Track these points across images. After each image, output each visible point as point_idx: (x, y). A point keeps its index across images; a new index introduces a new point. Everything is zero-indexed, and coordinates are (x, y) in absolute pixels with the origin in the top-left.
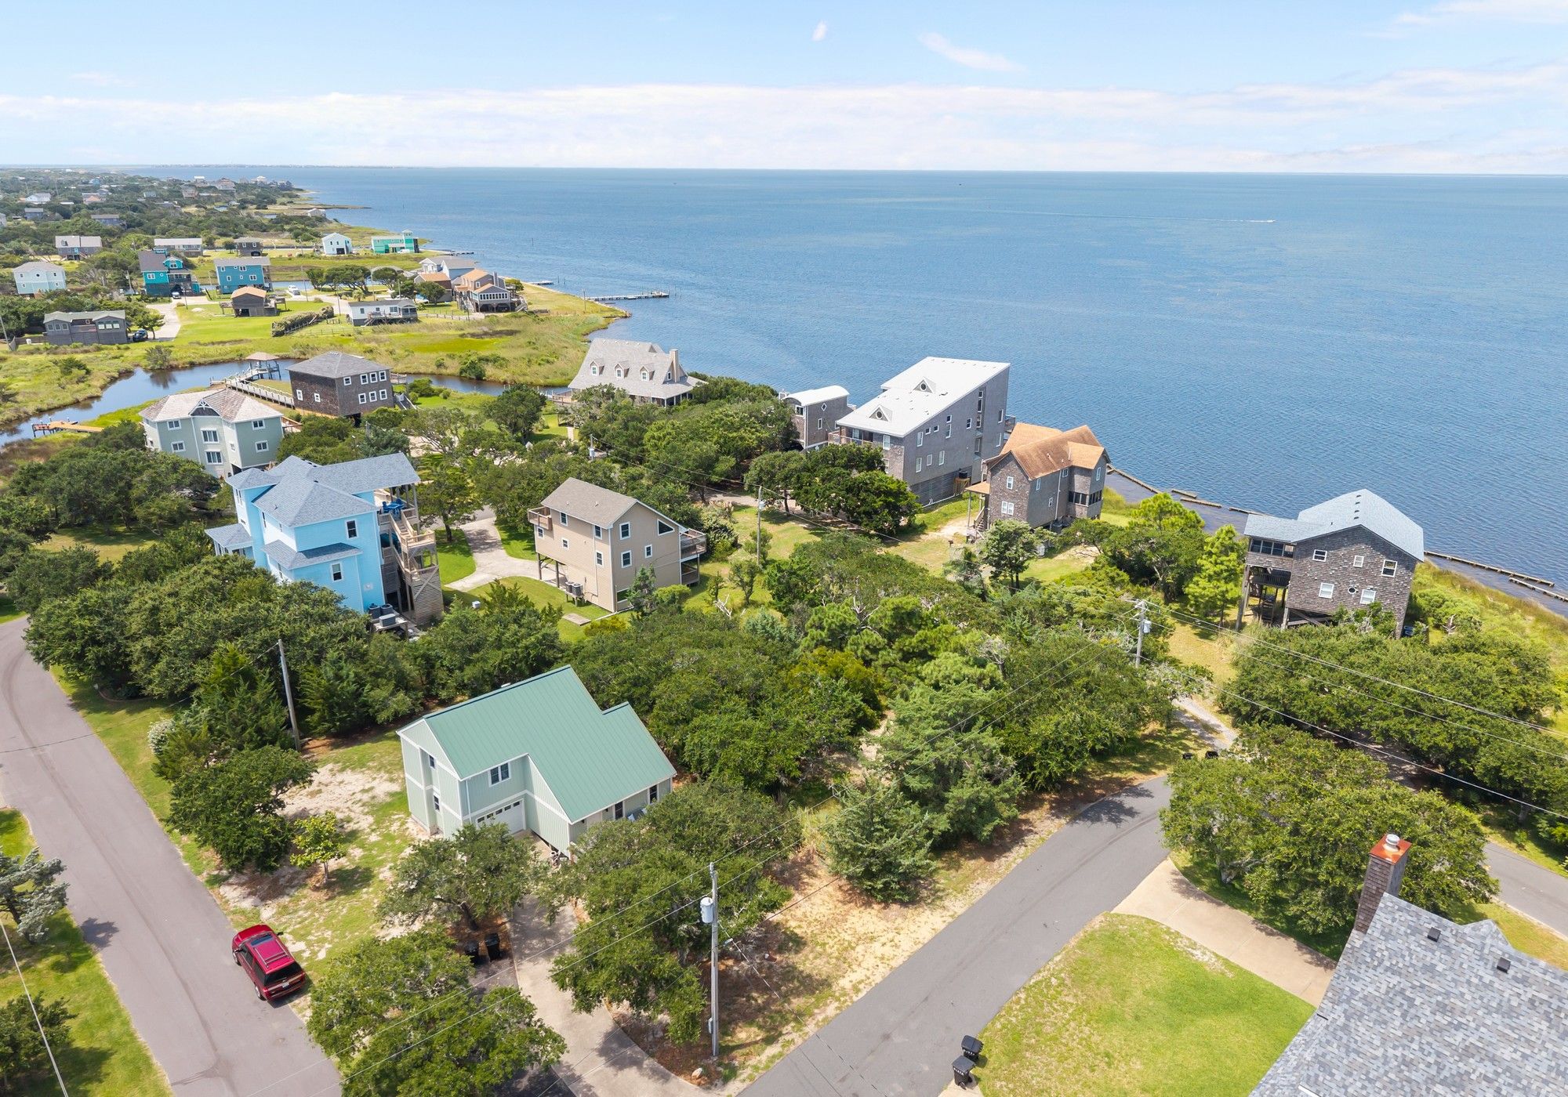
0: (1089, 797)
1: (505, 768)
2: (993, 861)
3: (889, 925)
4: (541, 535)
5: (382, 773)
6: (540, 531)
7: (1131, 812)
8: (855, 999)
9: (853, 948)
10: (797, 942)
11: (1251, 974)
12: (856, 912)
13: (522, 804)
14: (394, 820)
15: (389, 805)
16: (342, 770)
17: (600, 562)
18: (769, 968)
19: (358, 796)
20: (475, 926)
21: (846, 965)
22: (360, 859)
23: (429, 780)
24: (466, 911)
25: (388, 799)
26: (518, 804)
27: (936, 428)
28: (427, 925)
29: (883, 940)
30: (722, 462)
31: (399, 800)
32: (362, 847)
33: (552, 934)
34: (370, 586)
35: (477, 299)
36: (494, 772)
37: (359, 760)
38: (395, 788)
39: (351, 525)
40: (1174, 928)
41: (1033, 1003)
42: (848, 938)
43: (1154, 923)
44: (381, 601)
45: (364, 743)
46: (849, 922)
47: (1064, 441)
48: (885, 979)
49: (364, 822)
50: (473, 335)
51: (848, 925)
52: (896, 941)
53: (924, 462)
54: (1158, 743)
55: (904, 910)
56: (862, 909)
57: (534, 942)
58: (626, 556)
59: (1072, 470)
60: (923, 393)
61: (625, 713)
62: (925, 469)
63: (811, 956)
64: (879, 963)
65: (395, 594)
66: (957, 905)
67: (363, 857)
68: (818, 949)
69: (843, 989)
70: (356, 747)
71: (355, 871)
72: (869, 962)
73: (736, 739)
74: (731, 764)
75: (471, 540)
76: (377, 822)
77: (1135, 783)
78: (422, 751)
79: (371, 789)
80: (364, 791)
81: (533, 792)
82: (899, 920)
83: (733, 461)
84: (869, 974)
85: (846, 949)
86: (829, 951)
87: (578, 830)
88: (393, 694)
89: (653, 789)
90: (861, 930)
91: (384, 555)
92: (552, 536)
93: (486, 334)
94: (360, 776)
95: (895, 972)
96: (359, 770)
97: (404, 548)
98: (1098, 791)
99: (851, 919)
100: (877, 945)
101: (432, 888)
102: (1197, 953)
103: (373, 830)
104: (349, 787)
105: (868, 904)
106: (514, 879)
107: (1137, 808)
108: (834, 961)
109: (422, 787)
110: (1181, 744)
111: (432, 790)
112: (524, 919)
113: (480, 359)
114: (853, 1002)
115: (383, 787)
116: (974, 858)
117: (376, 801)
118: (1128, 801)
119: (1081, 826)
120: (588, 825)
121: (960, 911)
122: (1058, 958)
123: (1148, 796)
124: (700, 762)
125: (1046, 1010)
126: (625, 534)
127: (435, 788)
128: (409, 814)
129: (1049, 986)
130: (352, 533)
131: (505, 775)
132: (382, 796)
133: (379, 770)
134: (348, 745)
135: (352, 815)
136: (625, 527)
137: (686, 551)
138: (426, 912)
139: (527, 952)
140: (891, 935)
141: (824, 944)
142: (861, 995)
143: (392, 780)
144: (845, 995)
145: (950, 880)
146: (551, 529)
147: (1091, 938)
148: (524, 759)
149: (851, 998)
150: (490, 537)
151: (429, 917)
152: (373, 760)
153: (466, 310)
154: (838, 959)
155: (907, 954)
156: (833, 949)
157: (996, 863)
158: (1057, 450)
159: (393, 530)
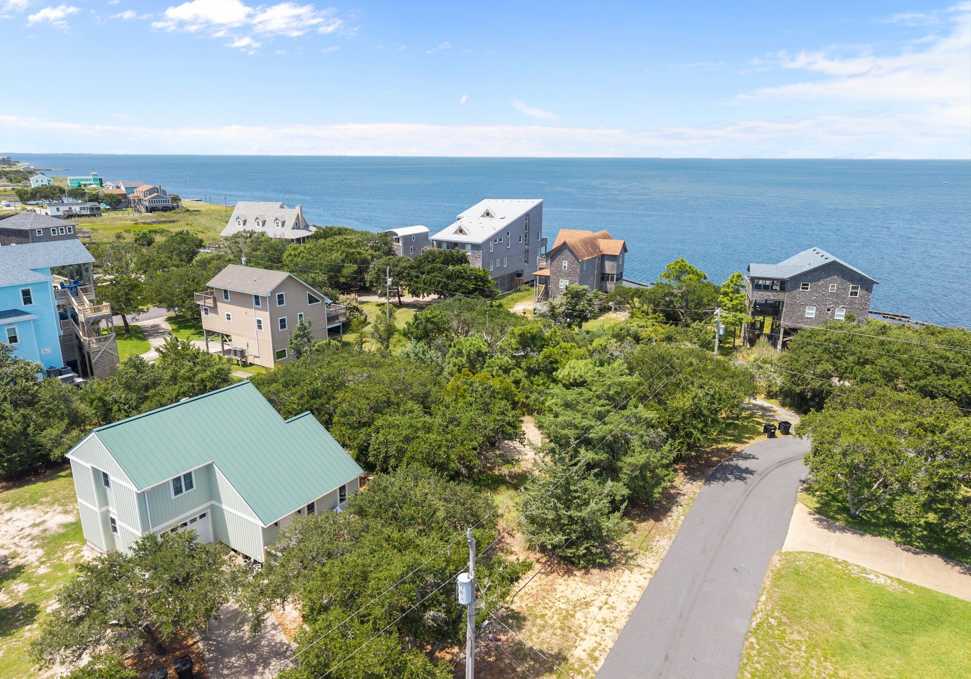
0: (709, 464)
1: (188, 477)
2: (662, 520)
3: (597, 588)
4: (207, 313)
5: (56, 507)
6: (206, 310)
7: (747, 471)
8: (597, 669)
9: (573, 616)
10: (516, 619)
11: (929, 591)
12: (560, 581)
13: (209, 516)
14: (67, 551)
15: (63, 536)
16: (11, 508)
17: (260, 327)
18: (496, 650)
19: (27, 531)
20: (161, 649)
21: (573, 634)
22: (25, 594)
23: (104, 500)
24: (150, 633)
25: (61, 531)
26: (203, 516)
27: (501, 240)
28: (96, 658)
29: (598, 603)
30: (347, 267)
31: (74, 531)
32: (29, 581)
33: (253, 647)
34: (48, 350)
35: (147, 204)
36: (177, 480)
37: (31, 497)
38: (70, 519)
39: (26, 294)
40: (841, 558)
41: (766, 646)
42: (563, 606)
43: (823, 556)
44: (60, 364)
45: (34, 483)
46: (558, 591)
47: (596, 238)
48: (617, 643)
49: (31, 556)
50: (144, 223)
51: (559, 594)
52: (611, 603)
53: (495, 265)
54: (736, 422)
55: (605, 573)
56: (566, 577)
57: (233, 659)
58: (283, 321)
59: (603, 257)
60: (487, 219)
61: (308, 422)
62: (496, 268)
63: (535, 630)
64: (603, 627)
65: (75, 362)
66: (650, 562)
67: (29, 591)
68: (539, 621)
69: (580, 660)
70: (26, 487)
71: (16, 608)
72: (595, 628)
73: (420, 434)
74: (419, 456)
75: (147, 331)
76: (48, 554)
77: (738, 450)
78: (93, 469)
79: (44, 522)
80: (34, 525)
81: (221, 502)
82: (604, 583)
83: (355, 267)
84: (598, 639)
85: (565, 618)
86: (551, 622)
87: (272, 533)
88: (66, 432)
89: (342, 489)
90: (574, 597)
91: (63, 326)
92: (217, 313)
93: (154, 222)
94: (31, 512)
95: (624, 635)
96: (30, 506)
97: (81, 318)
98: (715, 459)
99: (560, 588)
100: (594, 610)
101: (104, 612)
102: (871, 576)
103: (42, 563)
104: (17, 524)
105: (569, 572)
106: (208, 588)
107: (751, 468)
108: (559, 632)
109: (96, 509)
110: (753, 421)
111: (108, 511)
112: (220, 635)
113: (150, 232)
114: (594, 672)
115: (55, 519)
116: (644, 520)
117: (48, 534)
118: (743, 464)
119: (716, 486)
120: (282, 527)
121: (655, 567)
122: (763, 598)
123: (754, 458)
124: (386, 458)
125: (782, 650)
126: (281, 302)
127: (111, 509)
128: (84, 542)
129: (771, 627)
130: (27, 300)
131: (189, 486)
132: (55, 528)
133: (53, 504)
134: (19, 487)
135: (19, 550)
136: (281, 297)
137: (331, 319)
138: (97, 642)
139: (225, 672)
140: (603, 598)
141: (543, 616)
142: (601, 663)
143: (66, 512)
144: (585, 666)
145: (632, 541)
146: (216, 306)
147: (778, 576)
148: (209, 469)
149: (592, 668)
150: (162, 329)
151: (103, 648)
152: (46, 495)
153: (139, 211)
154: (562, 629)
155: (626, 614)
156: (554, 620)
157: (664, 522)
158: (591, 244)
159: (70, 303)
